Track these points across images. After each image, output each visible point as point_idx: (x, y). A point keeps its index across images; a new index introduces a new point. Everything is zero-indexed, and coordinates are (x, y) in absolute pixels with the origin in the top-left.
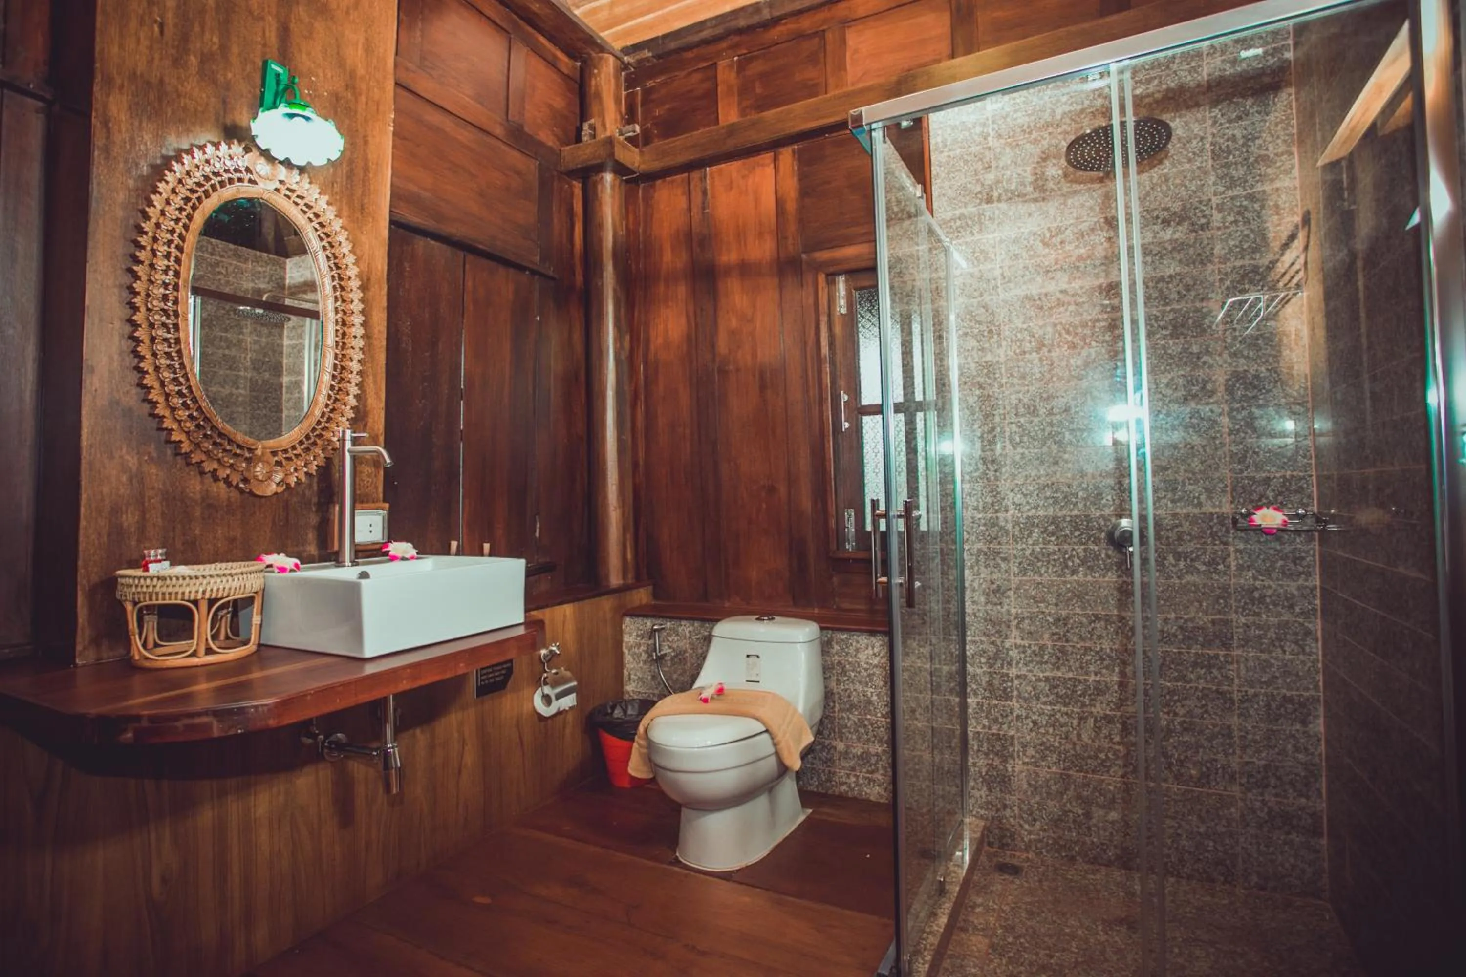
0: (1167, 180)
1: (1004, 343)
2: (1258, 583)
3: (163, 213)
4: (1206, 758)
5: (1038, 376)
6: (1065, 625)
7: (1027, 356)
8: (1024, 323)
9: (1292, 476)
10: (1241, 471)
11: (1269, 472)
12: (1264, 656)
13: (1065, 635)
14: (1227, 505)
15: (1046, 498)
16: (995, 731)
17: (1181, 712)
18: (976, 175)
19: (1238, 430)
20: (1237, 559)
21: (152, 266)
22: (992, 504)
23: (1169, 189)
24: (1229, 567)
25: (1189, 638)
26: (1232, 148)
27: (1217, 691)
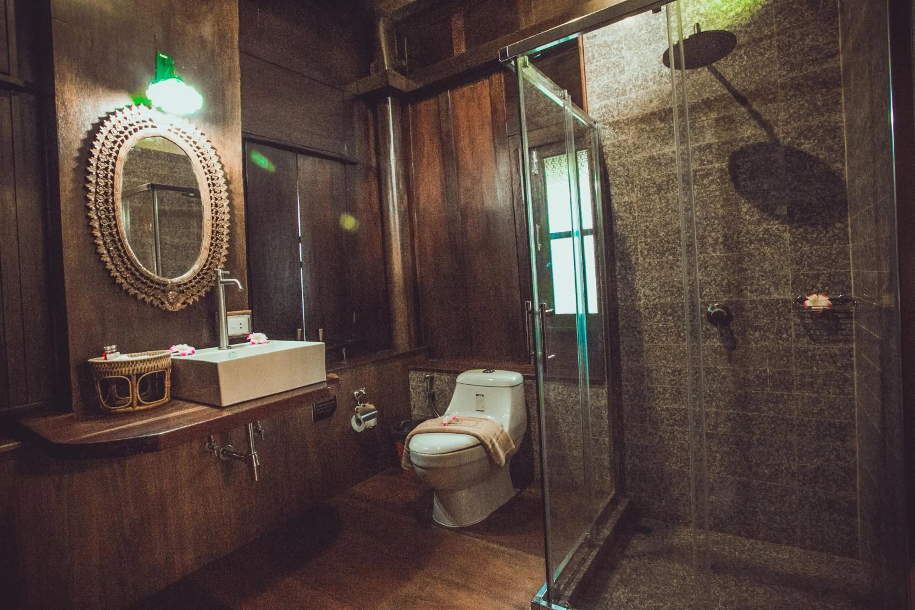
0: (745, 70)
1: (636, 189)
2: (811, 347)
3: (101, 151)
4: (774, 462)
5: (659, 210)
6: (680, 374)
7: (651, 197)
8: (649, 175)
9: (836, 273)
10: (799, 270)
11: (818, 270)
12: (814, 396)
13: (679, 381)
14: (789, 294)
15: (666, 291)
16: (634, 443)
17: (758, 432)
18: (615, 76)
19: (796, 242)
20: (795, 330)
21: (97, 183)
22: (631, 296)
23: (747, 76)
24: (790, 335)
25: (763, 384)
26: (791, 42)
27: (782, 419)
